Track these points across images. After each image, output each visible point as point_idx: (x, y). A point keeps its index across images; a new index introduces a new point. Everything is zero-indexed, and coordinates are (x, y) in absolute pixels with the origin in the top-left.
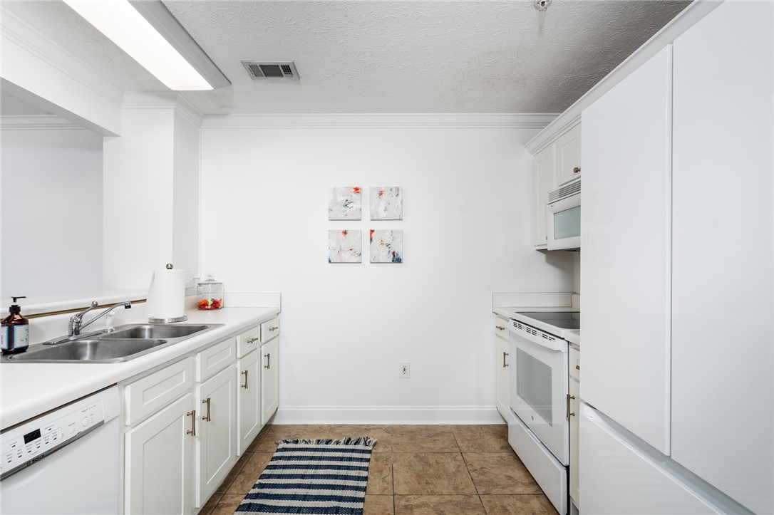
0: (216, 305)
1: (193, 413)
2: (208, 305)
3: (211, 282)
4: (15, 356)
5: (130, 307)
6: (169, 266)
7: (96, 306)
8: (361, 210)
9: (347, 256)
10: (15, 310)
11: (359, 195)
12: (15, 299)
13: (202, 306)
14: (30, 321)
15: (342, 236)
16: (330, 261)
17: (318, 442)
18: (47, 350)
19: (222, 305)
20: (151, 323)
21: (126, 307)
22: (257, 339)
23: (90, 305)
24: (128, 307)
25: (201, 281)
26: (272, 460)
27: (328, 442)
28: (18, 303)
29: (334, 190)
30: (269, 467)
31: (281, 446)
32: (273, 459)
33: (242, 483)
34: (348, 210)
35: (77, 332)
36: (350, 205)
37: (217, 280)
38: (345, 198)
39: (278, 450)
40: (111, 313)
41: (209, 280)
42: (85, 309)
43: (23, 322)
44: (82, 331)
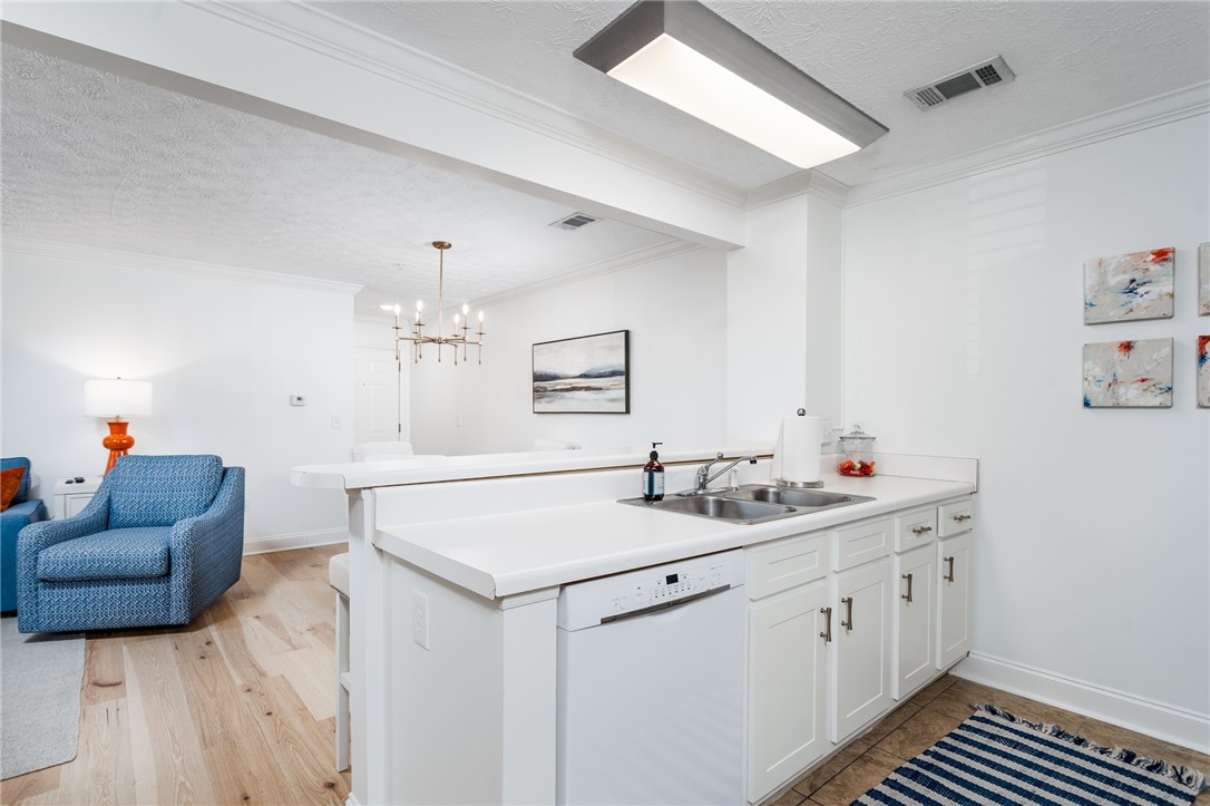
0: (866, 471)
1: (828, 612)
2: (853, 469)
3: (858, 436)
4: (655, 503)
5: (755, 462)
6: (801, 412)
7: (721, 458)
8: (1172, 296)
9: (1130, 393)
10: (654, 455)
11: (1169, 265)
12: (654, 445)
13: (847, 470)
14: (666, 468)
15: (1118, 355)
16: (1087, 404)
17: (1059, 734)
18: (678, 501)
19: (874, 472)
20: (778, 486)
21: (752, 462)
22: (930, 529)
23: (715, 457)
24: (753, 462)
25: (844, 435)
26: (959, 728)
27: (1079, 741)
28: (657, 449)
29: (1100, 264)
30: (952, 735)
31: (979, 714)
32: (962, 726)
33: (901, 742)
34: (1137, 300)
35: (703, 486)
36: (1141, 290)
37: (868, 433)
38: (1128, 277)
39: (972, 718)
40: (735, 467)
41: (856, 432)
42: (712, 461)
43: (660, 469)
44: (709, 485)
